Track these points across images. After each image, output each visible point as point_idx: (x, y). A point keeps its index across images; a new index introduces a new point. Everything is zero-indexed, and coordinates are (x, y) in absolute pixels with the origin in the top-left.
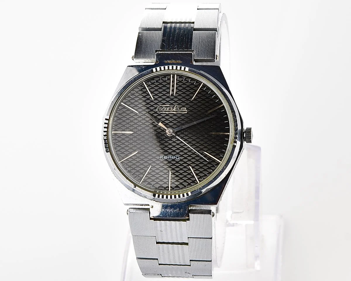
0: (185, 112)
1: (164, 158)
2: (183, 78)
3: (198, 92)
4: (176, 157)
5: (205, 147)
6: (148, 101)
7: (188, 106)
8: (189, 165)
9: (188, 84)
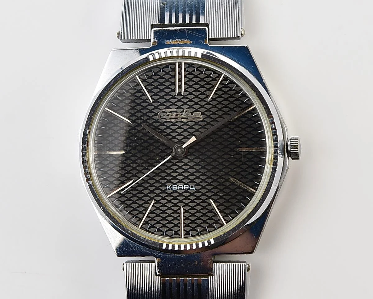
0: (200, 118)
1: (172, 189)
2: (195, 68)
3: (217, 88)
4: (189, 186)
5: (232, 170)
6: (144, 104)
7: (203, 110)
8: (210, 198)
9: (202, 76)
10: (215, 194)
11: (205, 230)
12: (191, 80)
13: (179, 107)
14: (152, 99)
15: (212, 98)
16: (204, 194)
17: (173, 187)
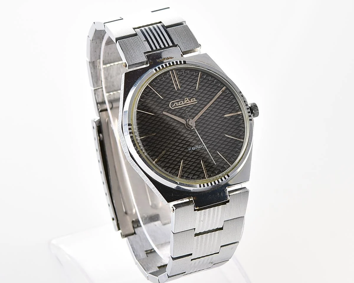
0: (196, 102)
1: (192, 150)
2: (183, 72)
4: (202, 146)
5: (225, 130)
6: (159, 101)
7: (196, 96)
8: (216, 150)
9: (189, 76)
10: (219, 147)
11: (220, 171)
13: (181, 98)
14: (162, 97)
15: (198, 88)
16: (212, 149)
17: (193, 149)
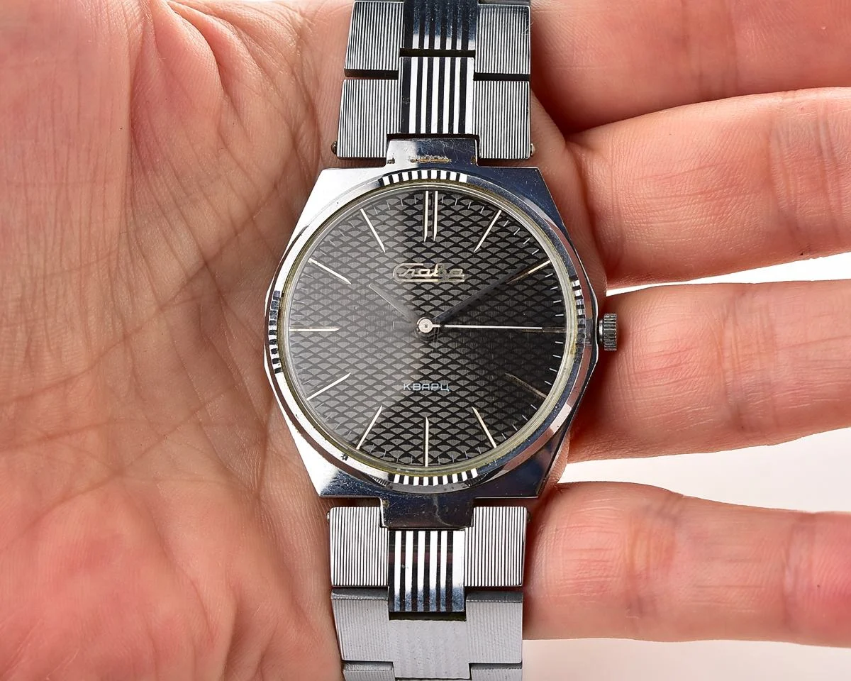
0: (460, 278)
1: (412, 389)
2: (455, 200)
3: (490, 231)
4: (440, 386)
5: (510, 362)
6: (373, 254)
7: (466, 266)
8: (472, 404)
9: (466, 213)
10: (481, 399)
11: (463, 456)
12: (448, 218)
14: (385, 246)
15: (481, 247)
16: (462, 399)
17: (414, 387)
